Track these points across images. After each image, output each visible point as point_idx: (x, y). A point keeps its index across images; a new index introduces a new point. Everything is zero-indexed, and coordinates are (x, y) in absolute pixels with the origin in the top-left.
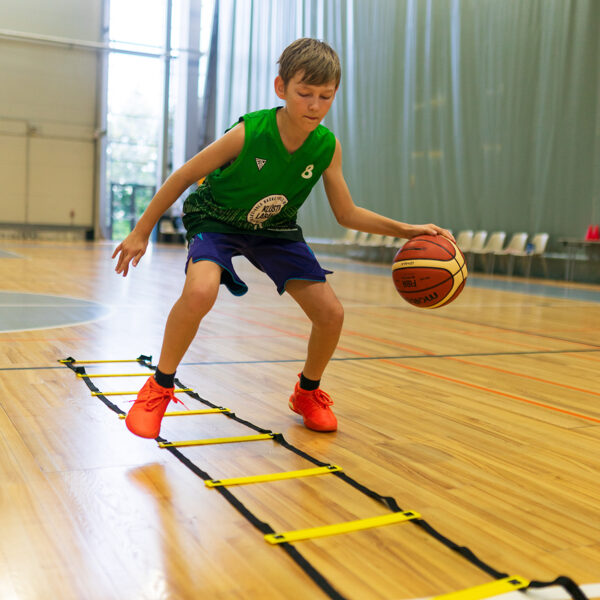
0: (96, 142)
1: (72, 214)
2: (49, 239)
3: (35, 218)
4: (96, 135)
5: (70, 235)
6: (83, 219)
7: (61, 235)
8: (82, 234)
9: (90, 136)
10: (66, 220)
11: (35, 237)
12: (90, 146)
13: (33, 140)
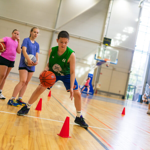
0: (129, 74)
1: (120, 92)
2: (113, 97)
3: (111, 91)
4: (129, 72)
5: (118, 97)
6: (122, 93)
7: (116, 96)
8: (121, 97)
9: (127, 72)
10: (118, 93)
11: (110, 96)
12: (127, 75)
13: (114, 71)
